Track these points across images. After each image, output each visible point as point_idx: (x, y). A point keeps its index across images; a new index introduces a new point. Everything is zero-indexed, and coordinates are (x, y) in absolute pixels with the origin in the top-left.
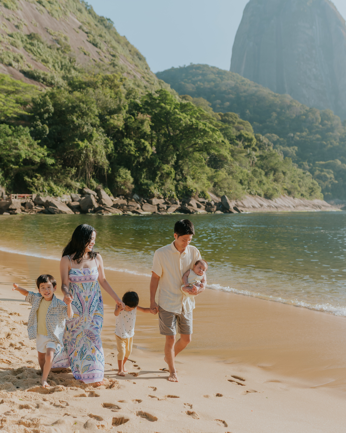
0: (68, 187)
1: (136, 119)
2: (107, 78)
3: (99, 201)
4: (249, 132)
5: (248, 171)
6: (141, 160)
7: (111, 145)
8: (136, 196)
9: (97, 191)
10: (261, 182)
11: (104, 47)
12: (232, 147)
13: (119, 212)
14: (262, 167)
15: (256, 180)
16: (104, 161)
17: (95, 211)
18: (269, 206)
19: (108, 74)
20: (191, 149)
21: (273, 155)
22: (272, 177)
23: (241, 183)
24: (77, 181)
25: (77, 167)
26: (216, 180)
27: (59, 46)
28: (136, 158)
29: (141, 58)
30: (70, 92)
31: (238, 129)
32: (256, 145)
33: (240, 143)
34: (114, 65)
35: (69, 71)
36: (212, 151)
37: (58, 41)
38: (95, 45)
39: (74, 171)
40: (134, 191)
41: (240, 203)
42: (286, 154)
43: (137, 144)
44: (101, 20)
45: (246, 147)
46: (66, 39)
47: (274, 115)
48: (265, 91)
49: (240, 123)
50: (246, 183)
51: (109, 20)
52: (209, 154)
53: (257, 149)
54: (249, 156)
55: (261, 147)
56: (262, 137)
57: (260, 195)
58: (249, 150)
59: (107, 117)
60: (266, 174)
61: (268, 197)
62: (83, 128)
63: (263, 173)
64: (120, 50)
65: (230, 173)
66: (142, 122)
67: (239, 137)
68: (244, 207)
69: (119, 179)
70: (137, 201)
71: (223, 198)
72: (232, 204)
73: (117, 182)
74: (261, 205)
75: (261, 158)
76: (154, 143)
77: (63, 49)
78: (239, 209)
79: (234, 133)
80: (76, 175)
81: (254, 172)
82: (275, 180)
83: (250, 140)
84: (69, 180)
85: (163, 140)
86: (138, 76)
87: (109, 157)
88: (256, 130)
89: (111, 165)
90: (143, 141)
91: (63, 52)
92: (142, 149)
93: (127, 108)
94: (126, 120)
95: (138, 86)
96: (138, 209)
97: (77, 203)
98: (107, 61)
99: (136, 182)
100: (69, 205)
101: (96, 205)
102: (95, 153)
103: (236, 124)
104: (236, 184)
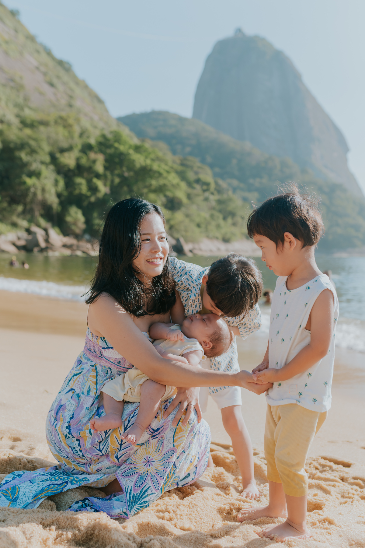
0: (14, 225)
1: (88, 159)
2: (61, 118)
3: (47, 240)
4: (207, 176)
5: (205, 215)
6: (93, 199)
7: (61, 184)
8: (87, 237)
9: (46, 230)
10: (218, 226)
11: (61, 88)
12: (190, 191)
13: (67, 252)
14: (220, 211)
15: (213, 223)
16: (53, 200)
17: (42, 250)
18: (227, 250)
19: (63, 114)
20: (145, 191)
21: (230, 200)
22: (230, 220)
23: (199, 226)
24: (24, 219)
25: (25, 205)
26: (172, 222)
27: (12, 84)
28: (87, 197)
29: (100, 101)
30: (21, 129)
31: (196, 173)
32: (215, 189)
33: (198, 187)
34: (70, 106)
35: (22, 109)
36: (169, 194)
37: (12, 80)
38: (52, 85)
39: (20, 208)
40: (85, 231)
41: (196, 246)
42: (245, 200)
43: (89, 182)
44: (60, 63)
45: (204, 191)
46: (21, 78)
47: (234, 161)
48: (226, 138)
49: (199, 167)
50: (203, 226)
51: (68, 63)
52: (165, 196)
53: (215, 193)
54: (206, 199)
55: (219, 191)
56: (221, 182)
57: (217, 238)
58: (207, 194)
59: (58, 155)
60: (225, 218)
61: (226, 240)
62: (31, 165)
63: (221, 216)
64: (78, 91)
65: (187, 216)
66: (94, 162)
67: (198, 181)
68: (200, 250)
69: (69, 219)
70: (88, 241)
71: (178, 240)
72: (187, 247)
73: (66, 222)
74: (219, 249)
75: (220, 202)
76: (109, 183)
77: (18, 87)
78: (196, 252)
79: (191, 176)
80: (24, 212)
81: (212, 216)
82: (234, 224)
83: (208, 184)
84: (15, 219)
85: (117, 180)
86: (96, 118)
87: (59, 195)
88: (215, 175)
89: (61, 203)
90: (95, 180)
91: (18, 90)
92: (94, 189)
93: (80, 147)
94: (78, 159)
95: (95, 127)
96: (88, 249)
97: (22, 243)
98: (63, 102)
99: (88, 222)
100: (14, 244)
101: (43, 244)
102: (43, 190)
103: (195, 169)
104: (193, 227)
